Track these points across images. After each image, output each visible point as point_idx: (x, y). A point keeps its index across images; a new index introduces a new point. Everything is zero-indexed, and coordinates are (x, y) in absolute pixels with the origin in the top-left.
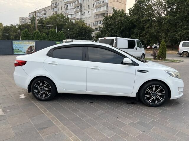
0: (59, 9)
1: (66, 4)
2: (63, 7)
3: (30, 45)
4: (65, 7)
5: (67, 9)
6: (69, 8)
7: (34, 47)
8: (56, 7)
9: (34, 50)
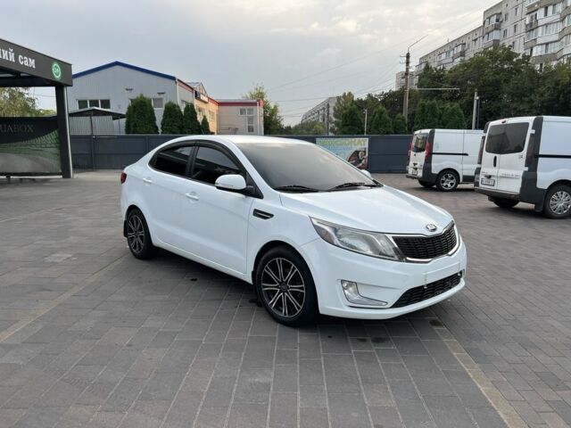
0: (505, 32)
1: (532, 11)
2: (519, 23)
3: (355, 148)
4: (527, 22)
5: (533, 27)
6: (540, 23)
7: (365, 152)
8: (497, 28)
9: (363, 162)
